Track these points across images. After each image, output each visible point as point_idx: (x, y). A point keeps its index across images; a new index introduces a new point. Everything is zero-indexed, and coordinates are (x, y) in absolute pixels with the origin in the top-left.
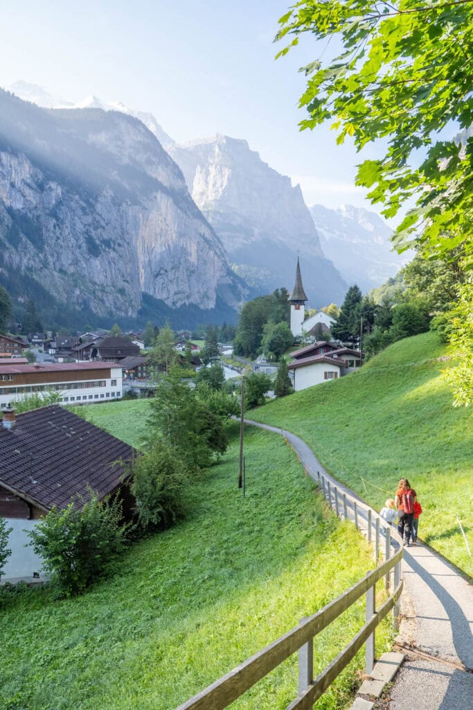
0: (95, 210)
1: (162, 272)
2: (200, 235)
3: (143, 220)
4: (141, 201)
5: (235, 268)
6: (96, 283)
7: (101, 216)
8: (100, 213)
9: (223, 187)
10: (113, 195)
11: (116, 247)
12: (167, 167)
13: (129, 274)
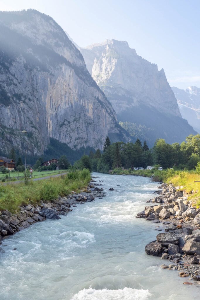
0: (9, 71)
1: (66, 123)
2: (95, 97)
3: (51, 83)
4: (50, 69)
5: (121, 124)
6: (5, 127)
7: (14, 76)
8: (13, 74)
9: (112, 71)
10: (25, 62)
11: (27, 101)
12: (71, 50)
13: (38, 123)
